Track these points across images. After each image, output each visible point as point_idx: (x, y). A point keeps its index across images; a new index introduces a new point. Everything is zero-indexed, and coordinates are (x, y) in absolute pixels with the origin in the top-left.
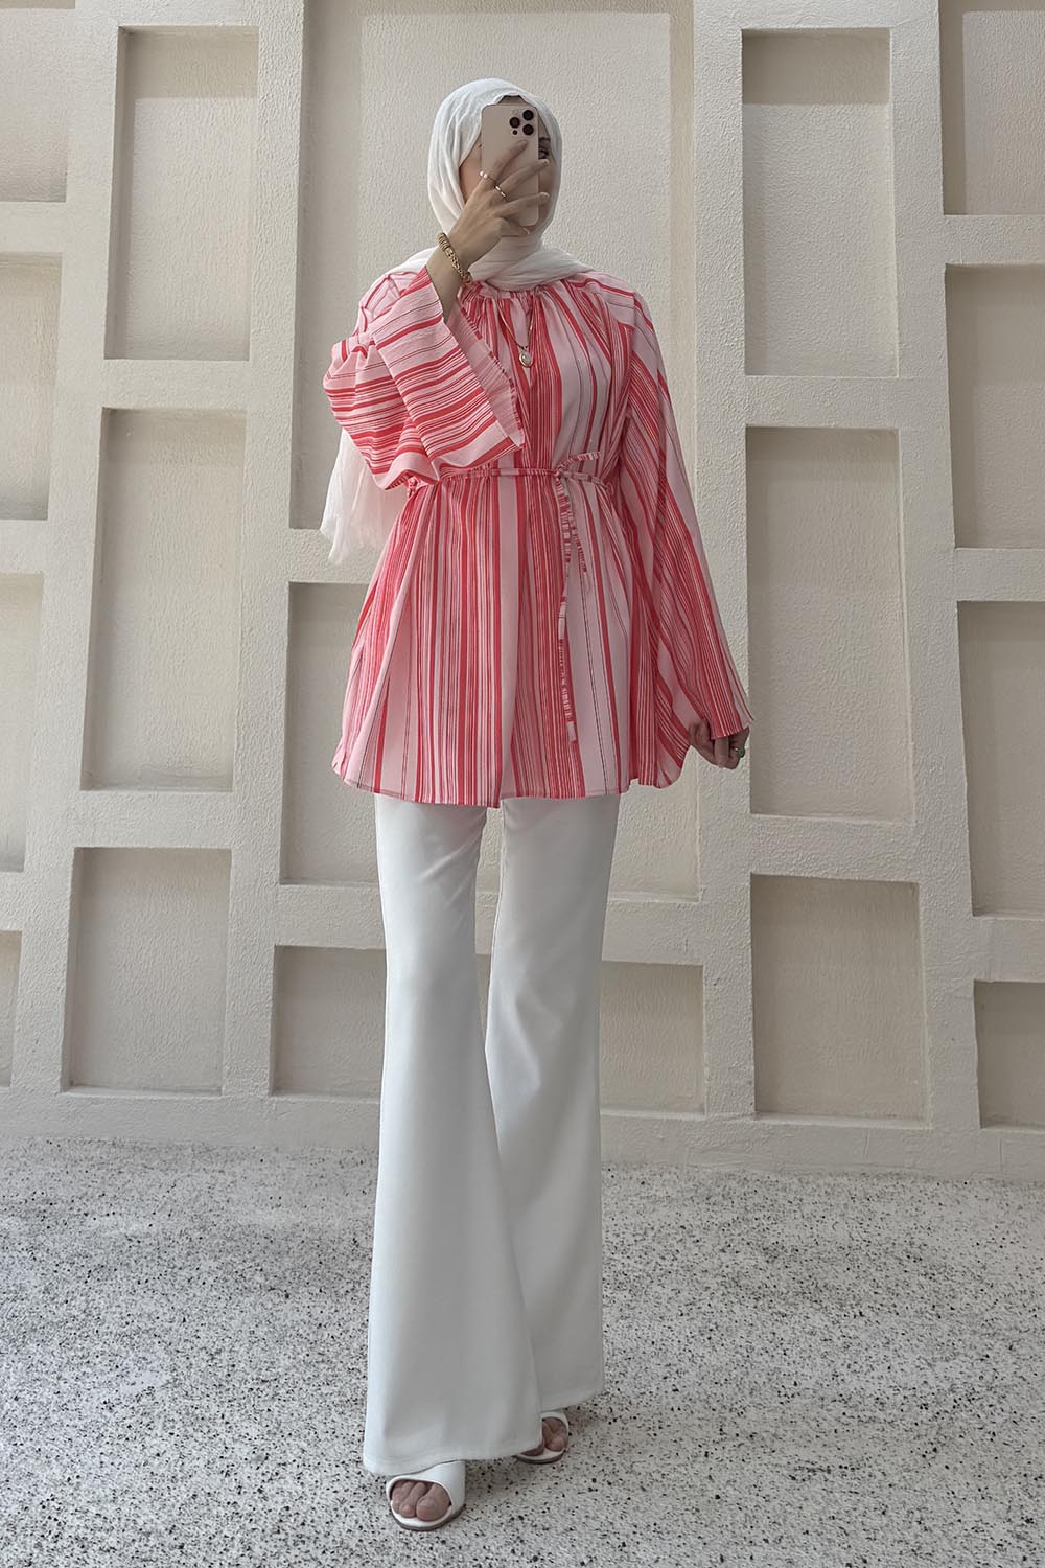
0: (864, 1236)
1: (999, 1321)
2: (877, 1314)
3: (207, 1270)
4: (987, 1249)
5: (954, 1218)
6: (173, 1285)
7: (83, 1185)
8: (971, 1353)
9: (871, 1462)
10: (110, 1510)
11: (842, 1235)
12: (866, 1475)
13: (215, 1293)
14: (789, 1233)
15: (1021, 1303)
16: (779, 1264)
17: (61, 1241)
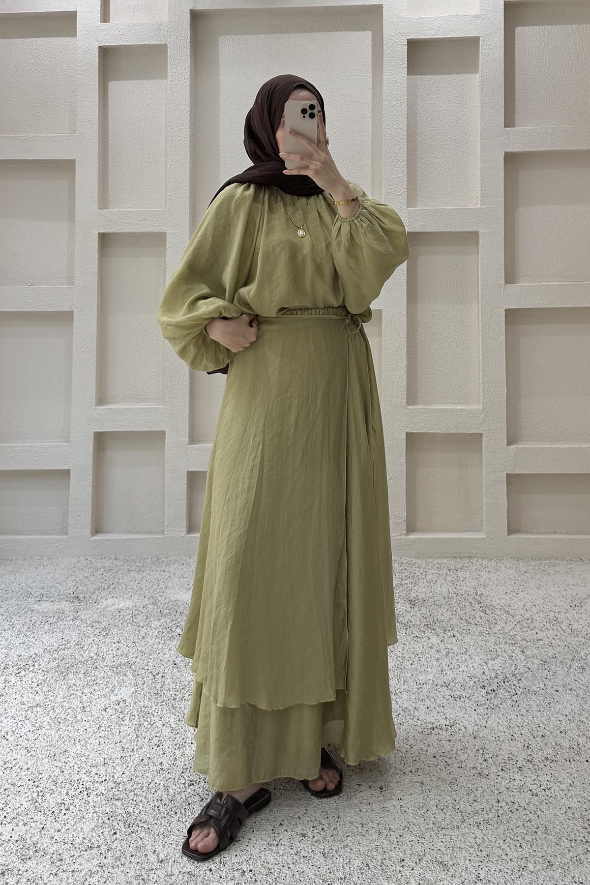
0: (455, 590)
1: (517, 636)
2: (461, 634)
3: (155, 627)
4: (511, 595)
5: (496, 579)
6: (138, 636)
7: (100, 582)
8: (504, 655)
9: (460, 721)
10: (102, 771)
11: (445, 589)
12: (457, 729)
13: (157, 640)
14: (420, 591)
15: (526, 625)
16: (416, 609)
17: (88, 614)
